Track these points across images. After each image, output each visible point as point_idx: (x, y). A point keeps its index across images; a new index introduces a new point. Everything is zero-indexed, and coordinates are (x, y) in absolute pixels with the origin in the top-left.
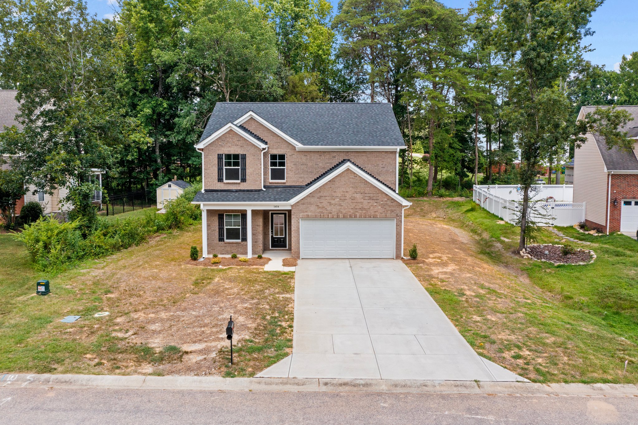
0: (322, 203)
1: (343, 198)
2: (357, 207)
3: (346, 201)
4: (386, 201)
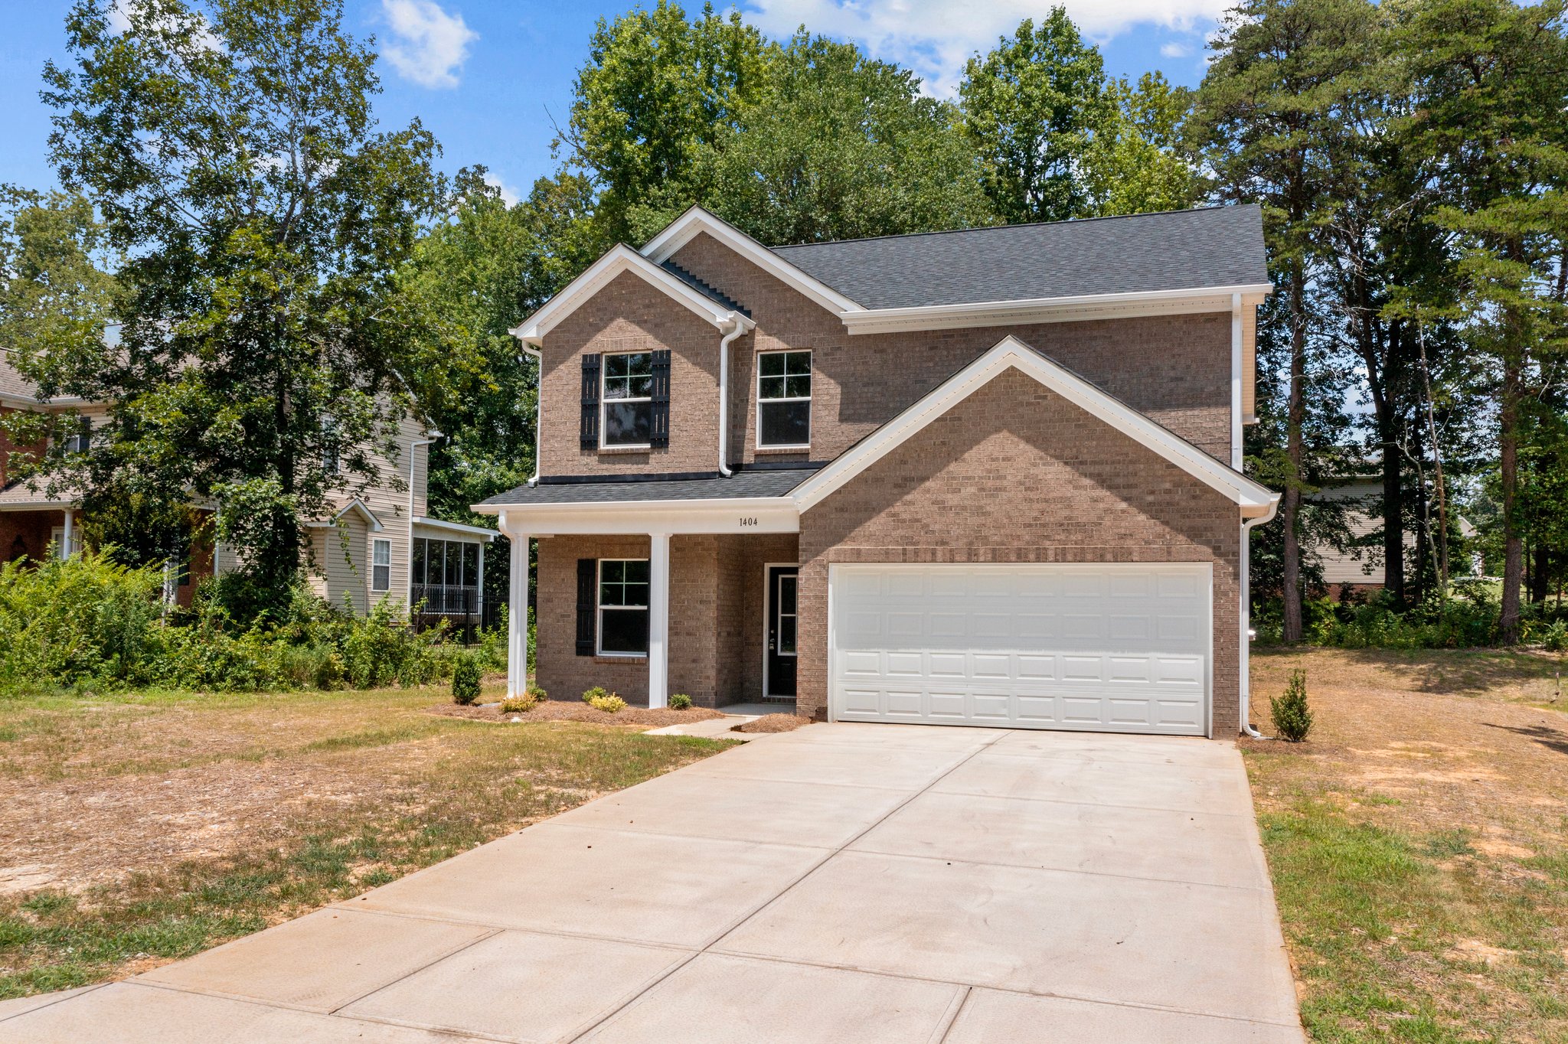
0: (911, 503)
1: (990, 484)
2: (1047, 519)
3: (1004, 495)
4: (1168, 492)
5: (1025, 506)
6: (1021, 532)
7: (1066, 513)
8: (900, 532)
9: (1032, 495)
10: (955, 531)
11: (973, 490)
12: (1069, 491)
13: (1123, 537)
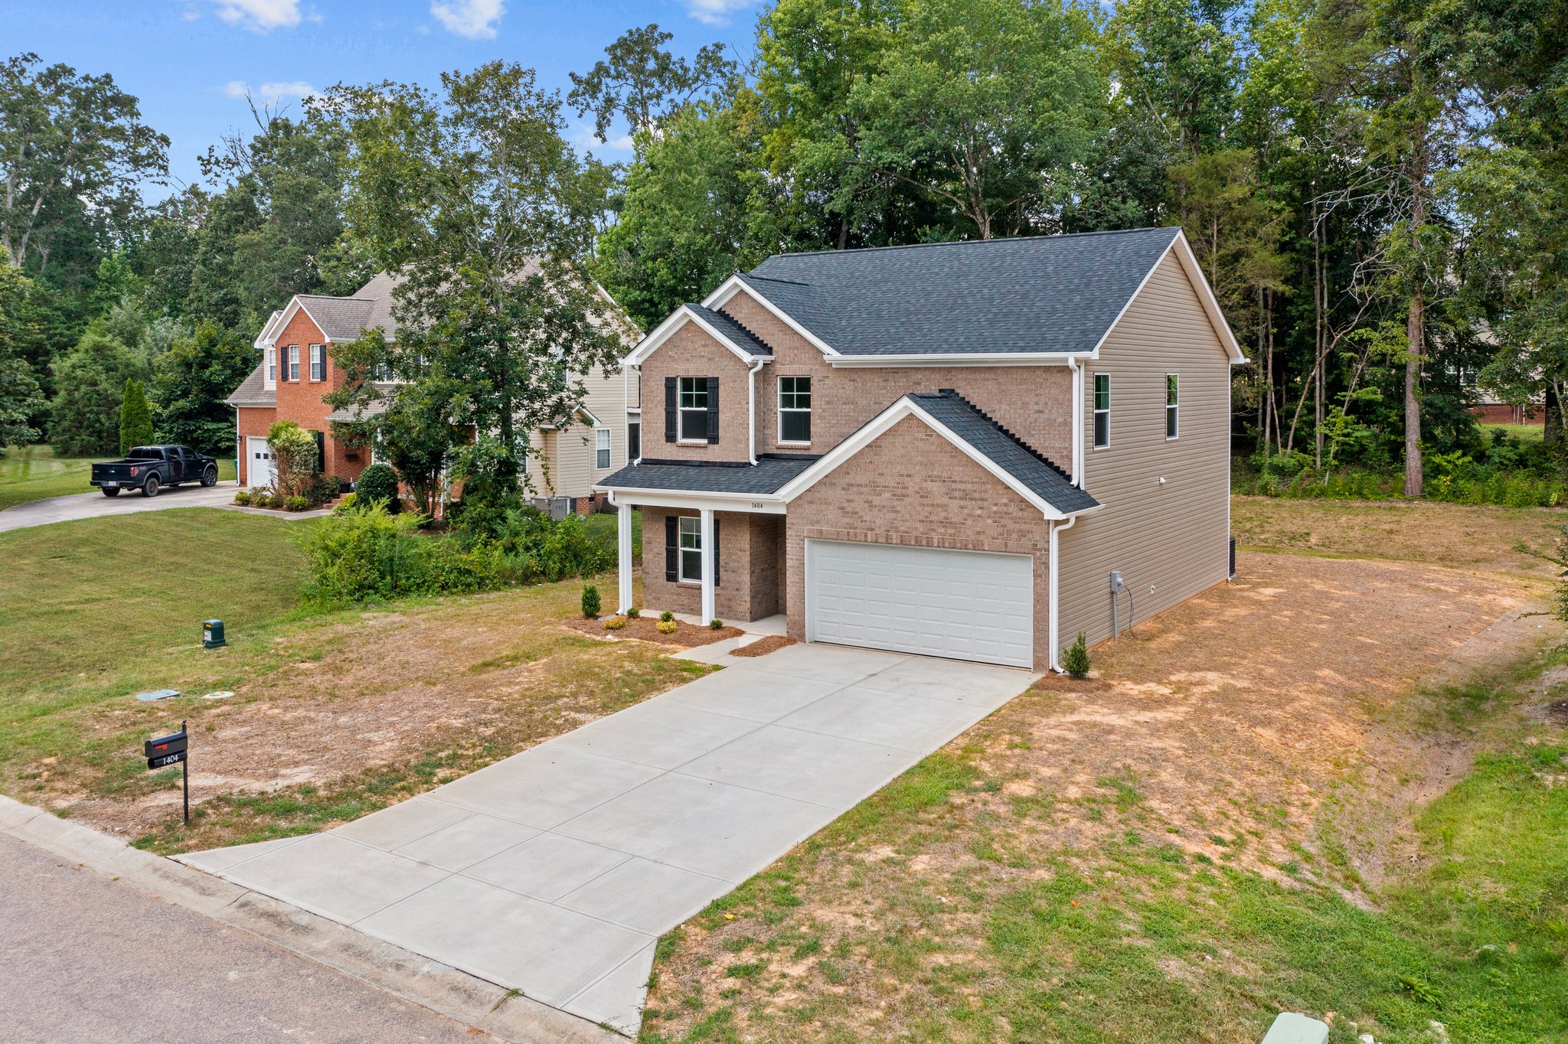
0: (852, 501)
1: (899, 491)
2: (933, 518)
3: (908, 500)
4: (1006, 505)
5: (919, 508)
6: (918, 525)
7: (943, 514)
8: (846, 520)
9: (924, 501)
10: (878, 522)
11: (888, 495)
12: (946, 500)
13: (979, 533)
